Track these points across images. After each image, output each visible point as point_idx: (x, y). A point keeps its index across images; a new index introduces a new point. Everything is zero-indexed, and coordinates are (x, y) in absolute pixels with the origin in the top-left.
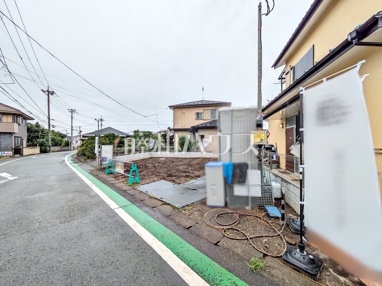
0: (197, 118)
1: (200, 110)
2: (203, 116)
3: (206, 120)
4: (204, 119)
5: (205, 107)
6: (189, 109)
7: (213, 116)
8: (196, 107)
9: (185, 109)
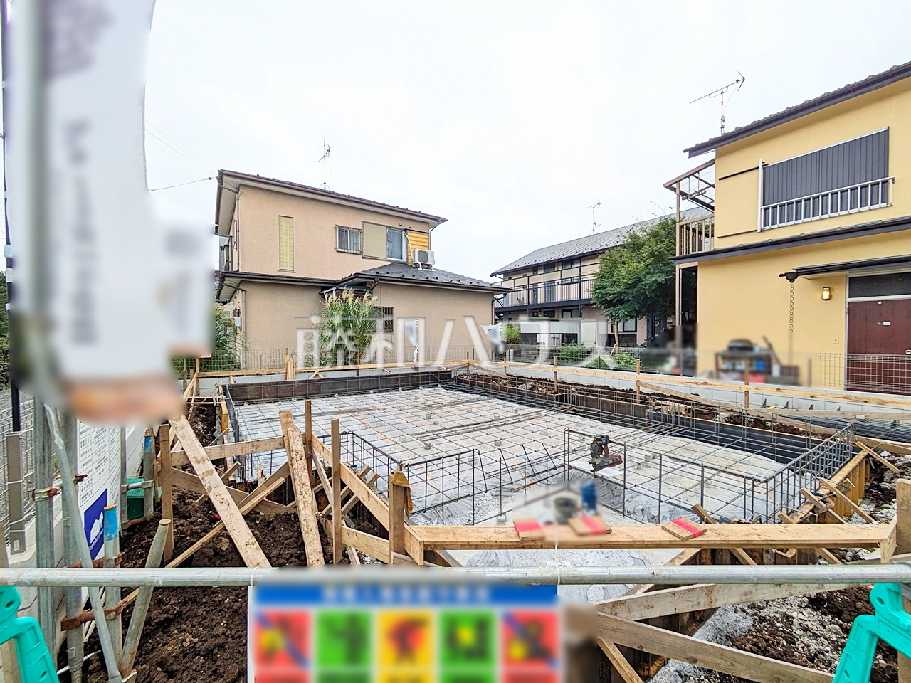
0: (340, 247)
1: (352, 221)
2: (362, 242)
3: (370, 258)
4: (365, 254)
5: (367, 214)
6: (309, 205)
7: (391, 248)
8: (338, 208)
9: (295, 203)
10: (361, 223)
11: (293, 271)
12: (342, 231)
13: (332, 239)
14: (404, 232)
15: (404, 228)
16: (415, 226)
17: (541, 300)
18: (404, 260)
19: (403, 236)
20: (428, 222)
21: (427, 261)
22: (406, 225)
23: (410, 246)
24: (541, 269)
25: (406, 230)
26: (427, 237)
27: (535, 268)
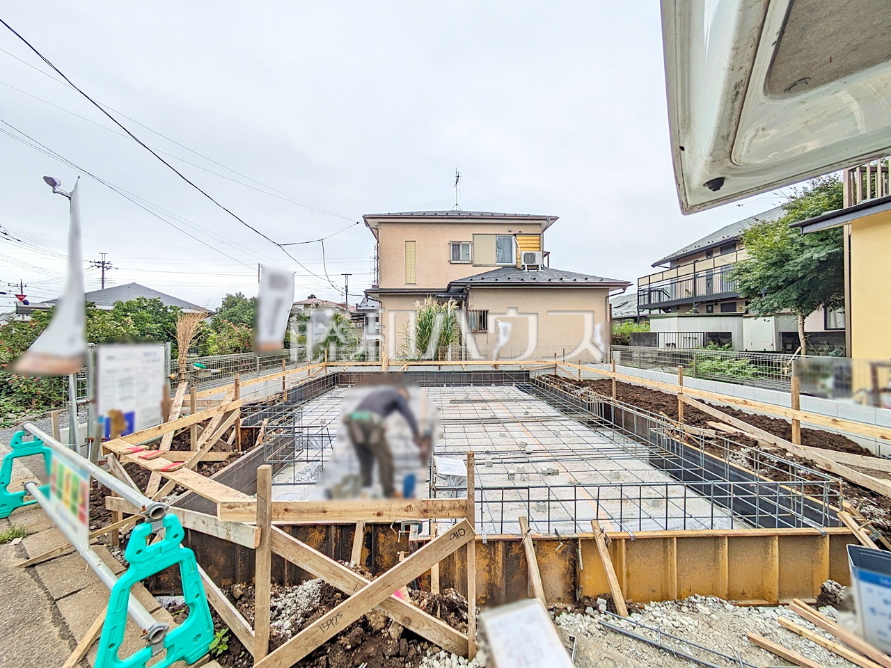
0: (453, 260)
1: (463, 234)
2: (473, 253)
3: (482, 266)
4: (475, 263)
5: (478, 226)
6: (428, 228)
7: (501, 254)
8: (451, 226)
9: (417, 229)
10: (471, 236)
11: (415, 284)
12: (456, 246)
13: (445, 253)
14: (514, 237)
15: (513, 233)
16: (525, 230)
17: (717, 289)
18: (514, 263)
19: (513, 241)
20: (539, 223)
21: (534, 261)
22: (516, 230)
23: (519, 249)
24: (716, 252)
25: (515, 235)
26: (538, 238)
27: (708, 252)
